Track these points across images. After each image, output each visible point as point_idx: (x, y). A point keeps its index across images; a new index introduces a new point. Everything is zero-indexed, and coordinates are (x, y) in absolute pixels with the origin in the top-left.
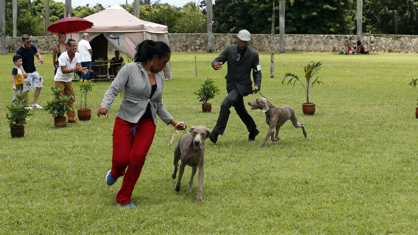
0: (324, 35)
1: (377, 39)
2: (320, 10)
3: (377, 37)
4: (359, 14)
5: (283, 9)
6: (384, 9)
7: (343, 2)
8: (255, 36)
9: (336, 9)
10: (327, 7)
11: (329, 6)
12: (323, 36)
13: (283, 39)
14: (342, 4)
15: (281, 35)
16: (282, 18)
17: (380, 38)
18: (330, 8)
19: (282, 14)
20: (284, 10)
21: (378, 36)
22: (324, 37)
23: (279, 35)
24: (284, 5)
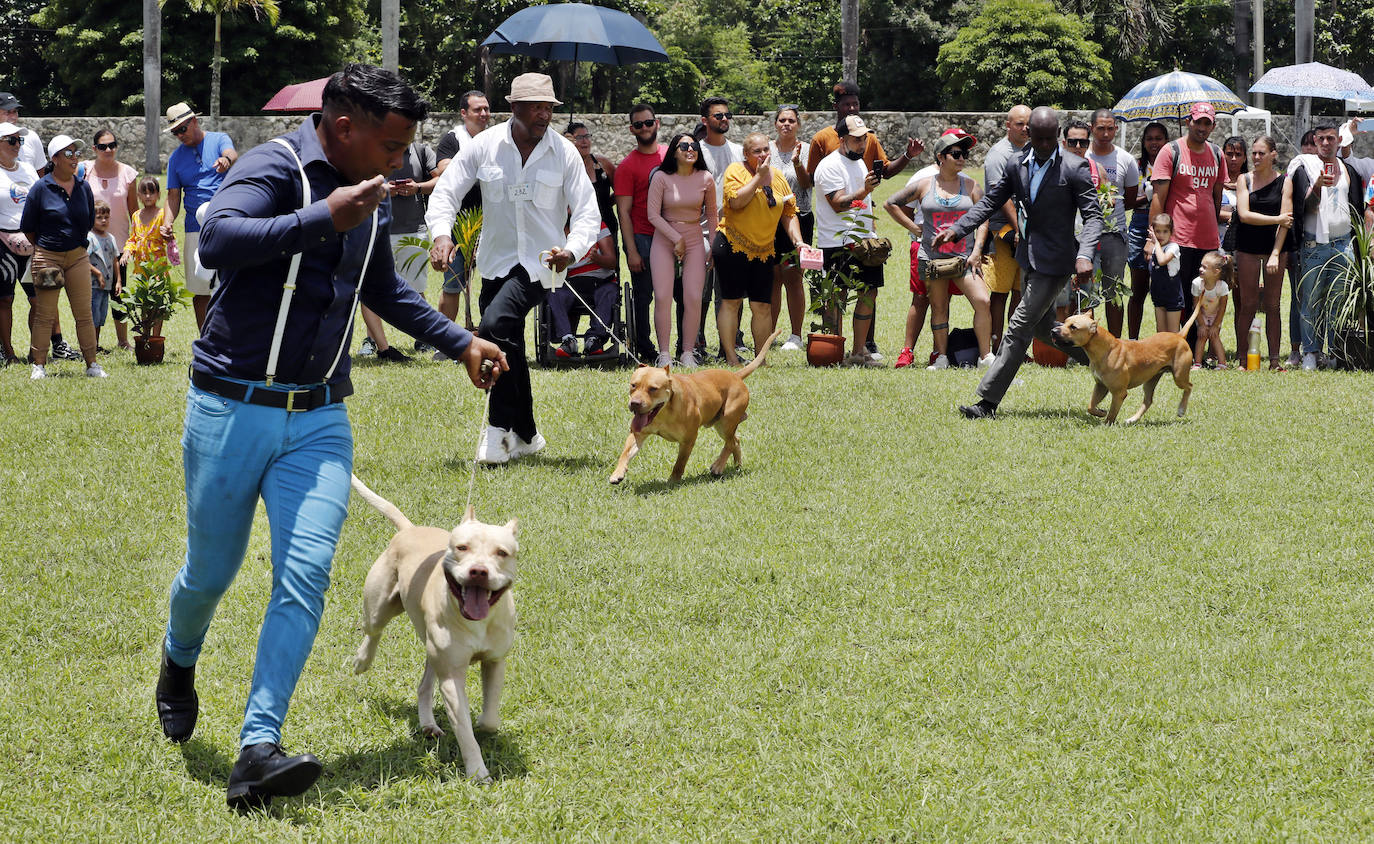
0: (279, 117)
1: (443, 126)
2: (265, 42)
3: (443, 122)
4: (390, 51)
5: (156, 38)
6: (450, 36)
7: (334, 15)
8: (67, 125)
9: (314, 37)
10: (289, 31)
11: (294, 29)
12: (279, 121)
13: (156, 131)
14: (333, 20)
15: (148, 118)
16: (152, 66)
17: (450, 123)
18: (299, 34)
19: (152, 53)
20: (159, 41)
21: (444, 118)
22: (281, 123)
23: (144, 119)
24: (159, 26)
